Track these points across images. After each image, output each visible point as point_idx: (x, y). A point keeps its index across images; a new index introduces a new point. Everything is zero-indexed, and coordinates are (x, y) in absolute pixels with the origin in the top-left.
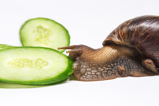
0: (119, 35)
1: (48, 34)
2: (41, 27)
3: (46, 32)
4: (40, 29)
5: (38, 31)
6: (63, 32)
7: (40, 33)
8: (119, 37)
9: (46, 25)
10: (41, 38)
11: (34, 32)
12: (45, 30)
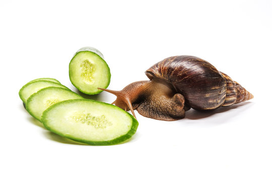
0: (160, 69)
1: (92, 70)
2: (88, 62)
3: (91, 68)
4: (87, 63)
5: (85, 65)
6: (105, 70)
7: (87, 68)
8: (160, 71)
9: (92, 60)
10: (86, 73)
11: (81, 66)
12: (91, 65)
